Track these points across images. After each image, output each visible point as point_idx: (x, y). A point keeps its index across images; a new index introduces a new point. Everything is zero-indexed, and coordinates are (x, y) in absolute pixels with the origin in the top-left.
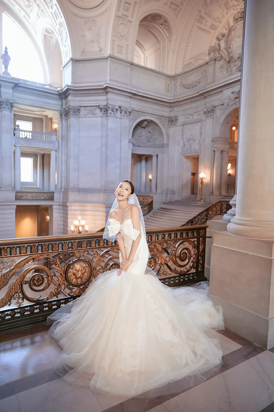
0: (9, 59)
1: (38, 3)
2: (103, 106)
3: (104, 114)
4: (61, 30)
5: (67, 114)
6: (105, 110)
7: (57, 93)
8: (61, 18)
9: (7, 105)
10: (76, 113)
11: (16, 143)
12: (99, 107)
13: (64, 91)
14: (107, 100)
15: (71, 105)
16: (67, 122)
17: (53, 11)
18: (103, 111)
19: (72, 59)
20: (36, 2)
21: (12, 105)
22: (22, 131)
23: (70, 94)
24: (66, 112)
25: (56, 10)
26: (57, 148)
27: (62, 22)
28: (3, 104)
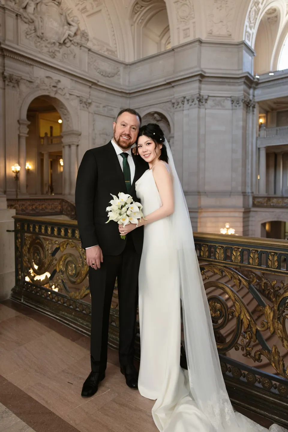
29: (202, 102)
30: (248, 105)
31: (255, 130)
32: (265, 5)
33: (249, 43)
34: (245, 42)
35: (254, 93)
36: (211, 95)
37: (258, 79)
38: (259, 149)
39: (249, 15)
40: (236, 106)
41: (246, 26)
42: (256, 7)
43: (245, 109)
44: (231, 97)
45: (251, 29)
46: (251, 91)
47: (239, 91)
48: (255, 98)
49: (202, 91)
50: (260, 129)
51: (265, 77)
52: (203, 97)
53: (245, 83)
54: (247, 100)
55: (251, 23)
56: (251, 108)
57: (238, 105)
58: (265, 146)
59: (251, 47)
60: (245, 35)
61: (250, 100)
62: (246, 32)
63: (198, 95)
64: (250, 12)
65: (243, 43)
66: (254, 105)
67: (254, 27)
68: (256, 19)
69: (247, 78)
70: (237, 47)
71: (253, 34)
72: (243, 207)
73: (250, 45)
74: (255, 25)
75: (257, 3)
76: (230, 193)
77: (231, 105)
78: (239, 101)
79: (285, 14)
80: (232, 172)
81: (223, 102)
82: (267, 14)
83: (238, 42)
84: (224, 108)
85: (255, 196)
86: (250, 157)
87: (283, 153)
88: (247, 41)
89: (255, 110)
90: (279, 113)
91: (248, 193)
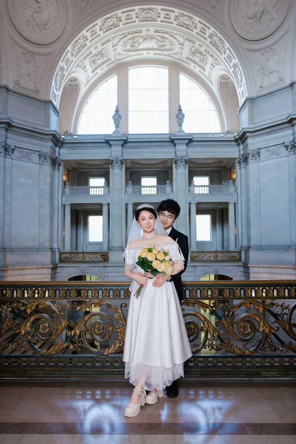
0: (183, 116)
1: (211, 53)
2: (289, 143)
3: (290, 152)
4: (236, 71)
5: (246, 160)
6: (292, 147)
7: (233, 139)
8: (235, 59)
9: (182, 162)
10: (255, 158)
11: (191, 200)
12: (283, 144)
13: (241, 135)
14: (294, 134)
15: (250, 148)
16: (246, 169)
17: (226, 56)
18: (289, 149)
19: (248, 99)
20: (210, 54)
21: (186, 162)
22: (197, 186)
23: (247, 137)
24: (244, 157)
25: (229, 54)
26: (235, 201)
27: (236, 63)
28: (178, 162)
29: (8, 152)
30: (54, 162)
31: (60, 187)
32: (69, 73)
33: (55, 103)
34: (52, 102)
35: (59, 151)
36: (17, 145)
37: (63, 139)
38: (64, 205)
39: (56, 78)
40: (44, 162)
41: (53, 87)
42: (61, 72)
43: (52, 165)
44: (38, 151)
45: (57, 91)
46: (57, 149)
47: (47, 147)
48: (61, 156)
49: (8, 140)
50: (65, 187)
51: (70, 138)
52: (9, 147)
53: (52, 140)
54: (54, 157)
55: (57, 86)
56: (57, 165)
57: (45, 161)
58: (70, 203)
59: (56, 107)
60: (52, 95)
61: (57, 158)
62: (53, 93)
63: (5, 143)
64: (57, 75)
65: (50, 102)
66: (60, 163)
67: (60, 89)
68: (61, 83)
69: (54, 135)
70: (44, 104)
71: (58, 95)
72: (51, 264)
73: (56, 105)
74: (60, 88)
75: (62, 69)
76: (38, 249)
77: (39, 159)
78: (46, 157)
79: (84, 86)
80: (39, 227)
81: (31, 155)
82: (69, 80)
83: (46, 100)
84: (32, 162)
85: (61, 252)
86: (56, 213)
87: (83, 210)
88: (53, 101)
89: (61, 167)
90: (79, 172)
91: (55, 249)
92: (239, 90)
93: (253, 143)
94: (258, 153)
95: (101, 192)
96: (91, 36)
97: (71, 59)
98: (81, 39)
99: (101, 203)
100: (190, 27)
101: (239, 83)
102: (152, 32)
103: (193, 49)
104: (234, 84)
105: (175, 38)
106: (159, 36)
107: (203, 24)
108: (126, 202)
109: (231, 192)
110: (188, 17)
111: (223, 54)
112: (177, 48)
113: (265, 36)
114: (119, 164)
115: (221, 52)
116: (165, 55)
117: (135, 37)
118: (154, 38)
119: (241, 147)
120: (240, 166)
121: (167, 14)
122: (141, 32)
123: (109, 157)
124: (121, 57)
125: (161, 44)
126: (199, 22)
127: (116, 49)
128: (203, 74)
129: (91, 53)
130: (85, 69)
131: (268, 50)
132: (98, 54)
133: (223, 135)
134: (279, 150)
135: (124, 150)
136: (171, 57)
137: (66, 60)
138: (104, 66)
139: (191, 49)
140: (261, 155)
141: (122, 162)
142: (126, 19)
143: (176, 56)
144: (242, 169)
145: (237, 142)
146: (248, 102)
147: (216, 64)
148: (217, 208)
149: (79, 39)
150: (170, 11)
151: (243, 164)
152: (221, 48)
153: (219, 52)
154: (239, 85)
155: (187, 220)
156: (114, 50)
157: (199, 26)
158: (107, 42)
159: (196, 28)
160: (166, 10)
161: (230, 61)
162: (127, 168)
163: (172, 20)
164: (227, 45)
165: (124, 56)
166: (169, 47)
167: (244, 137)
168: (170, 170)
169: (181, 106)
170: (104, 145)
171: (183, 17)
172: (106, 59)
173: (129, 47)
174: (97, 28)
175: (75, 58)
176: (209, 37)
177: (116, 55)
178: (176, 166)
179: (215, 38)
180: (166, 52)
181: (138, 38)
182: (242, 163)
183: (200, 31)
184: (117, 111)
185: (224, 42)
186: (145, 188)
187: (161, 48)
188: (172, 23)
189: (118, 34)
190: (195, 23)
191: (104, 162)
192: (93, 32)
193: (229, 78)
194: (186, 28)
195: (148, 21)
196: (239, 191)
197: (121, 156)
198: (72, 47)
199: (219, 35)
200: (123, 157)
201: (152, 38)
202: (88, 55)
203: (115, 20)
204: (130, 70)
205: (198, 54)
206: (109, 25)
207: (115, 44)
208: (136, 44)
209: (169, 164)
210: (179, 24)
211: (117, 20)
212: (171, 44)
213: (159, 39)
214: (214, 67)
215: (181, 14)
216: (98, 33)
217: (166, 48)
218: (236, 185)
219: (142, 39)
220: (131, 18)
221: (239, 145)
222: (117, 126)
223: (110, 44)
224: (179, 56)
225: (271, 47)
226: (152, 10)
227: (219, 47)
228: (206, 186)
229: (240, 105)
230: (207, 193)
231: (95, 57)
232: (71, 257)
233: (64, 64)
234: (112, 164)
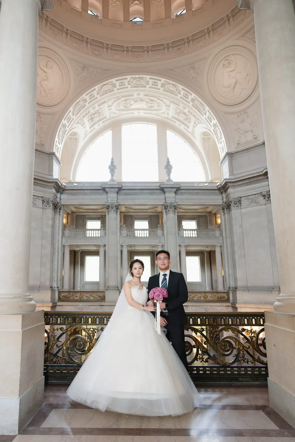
0: (171, 167)
1: (194, 114)
2: (266, 192)
3: (268, 200)
4: (216, 130)
5: (229, 207)
6: (268, 196)
7: (216, 188)
8: (214, 120)
9: (171, 208)
10: (237, 205)
11: (181, 242)
12: (261, 194)
13: (223, 185)
15: (231, 197)
16: (229, 215)
17: (206, 117)
18: (266, 198)
19: (228, 154)
20: (192, 114)
21: (176, 207)
22: (186, 230)
23: (228, 187)
24: (227, 205)
25: (209, 116)
26: (221, 244)
27: (215, 123)
28: (167, 208)
30: (56, 207)
31: (61, 229)
32: (70, 129)
33: (58, 155)
35: (60, 197)
37: (64, 186)
38: (64, 246)
39: (59, 133)
40: (46, 206)
41: (56, 141)
42: (64, 128)
43: (54, 209)
44: (42, 197)
45: (59, 144)
46: (59, 195)
47: (50, 193)
48: (62, 201)
50: (65, 229)
51: (70, 185)
53: (54, 187)
54: (56, 202)
55: (59, 140)
56: (58, 209)
57: (48, 206)
58: (69, 244)
59: (59, 158)
60: (55, 148)
61: (58, 203)
62: (56, 146)
64: (60, 131)
65: (53, 154)
66: (61, 207)
67: (62, 143)
68: (63, 137)
69: (56, 183)
70: (48, 156)
71: (60, 148)
72: (51, 302)
73: (58, 157)
74: (62, 141)
75: (64, 126)
76: (39, 288)
77: (42, 204)
78: (49, 202)
79: (83, 139)
80: (41, 267)
81: (35, 200)
82: (70, 135)
83: (50, 152)
84: (36, 206)
85: (60, 291)
86: (56, 254)
87: (80, 251)
88: (56, 153)
89: (61, 211)
90: (77, 216)
91: (54, 287)
92: (219, 146)
93: (234, 192)
94: (239, 201)
95: (97, 234)
96: (90, 99)
97: (72, 117)
98: (81, 101)
99: (97, 245)
100: (175, 93)
101: (219, 140)
102: (142, 96)
103: (178, 110)
104: (214, 140)
105: (162, 101)
106: (148, 99)
107: (186, 91)
108: (121, 244)
109: (217, 236)
110: (173, 85)
111: (204, 115)
112: (164, 109)
113: (238, 102)
114: (114, 209)
115: (202, 113)
116: (154, 114)
117: (127, 99)
118: (144, 100)
119: (224, 195)
120: (224, 212)
121: (155, 82)
122: (133, 96)
123: (106, 202)
124: (115, 115)
125: (150, 105)
126: (183, 89)
127: (111, 109)
128: (187, 130)
129: (89, 112)
130: (84, 125)
131: (242, 113)
132: (96, 113)
133: (207, 184)
134: (257, 199)
135: (119, 197)
136: (159, 115)
137: (68, 119)
138: (101, 123)
139: (176, 110)
140: (242, 203)
141: (117, 207)
142: (120, 86)
143: (163, 115)
144: (226, 215)
145: (220, 191)
146: (227, 156)
147: (199, 123)
148: (205, 250)
149: (80, 102)
150: (157, 80)
151: (227, 210)
152: (202, 111)
153: (201, 113)
154: (219, 141)
155: (177, 261)
156: (110, 109)
157: (182, 92)
158: (103, 103)
159: (180, 94)
160: (154, 79)
161: (210, 121)
162: (121, 212)
163: (159, 87)
164: (207, 108)
165: (118, 115)
166: (157, 108)
167: (226, 186)
168: (161, 214)
169: (169, 158)
170: (101, 191)
171: (169, 85)
172: (102, 117)
173: (122, 107)
174: (95, 92)
175: (76, 116)
176: (191, 101)
177: (111, 114)
178: (166, 211)
179: (196, 102)
180: (154, 112)
181: (131, 100)
182: (225, 209)
183: (184, 96)
184: (112, 162)
185: (204, 105)
186: (138, 231)
187: (150, 108)
188: (159, 89)
189: (113, 97)
190: (179, 90)
191: (101, 206)
192: (91, 95)
193: (210, 134)
194: (171, 93)
195: (138, 87)
196: (224, 235)
197: (116, 202)
198: (73, 108)
199: (200, 100)
200: (119, 202)
201: (142, 100)
202: (87, 114)
203: (111, 86)
204: (123, 126)
205: (183, 114)
206: (106, 90)
207: (110, 105)
208: (128, 105)
209: (159, 209)
210: (165, 90)
211: (112, 87)
212: (159, 105)
213: (148, 101)
214: (197, 125)
215: (166, 82)
216: (96, 96)
217: (154, 108)
218: (221, 229)
219: (133, 101)
220: (124, 85)
221: (222, 193)
222: (112, 175)
223: (106, 105)
224: (166, 116)
225: (245, 111)
226: (142, 79)
227: (200, 109)
228: (194, 230)
229: (221, 158)
230: (195, 236)
231: (92, 115)
232: (69, 296)
233: (66, 121)
234: (108, 209)
